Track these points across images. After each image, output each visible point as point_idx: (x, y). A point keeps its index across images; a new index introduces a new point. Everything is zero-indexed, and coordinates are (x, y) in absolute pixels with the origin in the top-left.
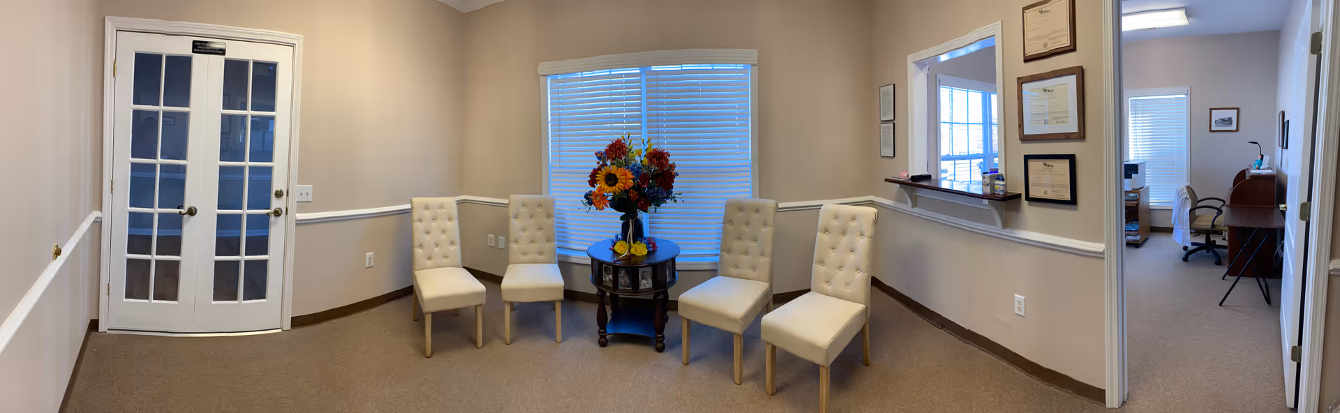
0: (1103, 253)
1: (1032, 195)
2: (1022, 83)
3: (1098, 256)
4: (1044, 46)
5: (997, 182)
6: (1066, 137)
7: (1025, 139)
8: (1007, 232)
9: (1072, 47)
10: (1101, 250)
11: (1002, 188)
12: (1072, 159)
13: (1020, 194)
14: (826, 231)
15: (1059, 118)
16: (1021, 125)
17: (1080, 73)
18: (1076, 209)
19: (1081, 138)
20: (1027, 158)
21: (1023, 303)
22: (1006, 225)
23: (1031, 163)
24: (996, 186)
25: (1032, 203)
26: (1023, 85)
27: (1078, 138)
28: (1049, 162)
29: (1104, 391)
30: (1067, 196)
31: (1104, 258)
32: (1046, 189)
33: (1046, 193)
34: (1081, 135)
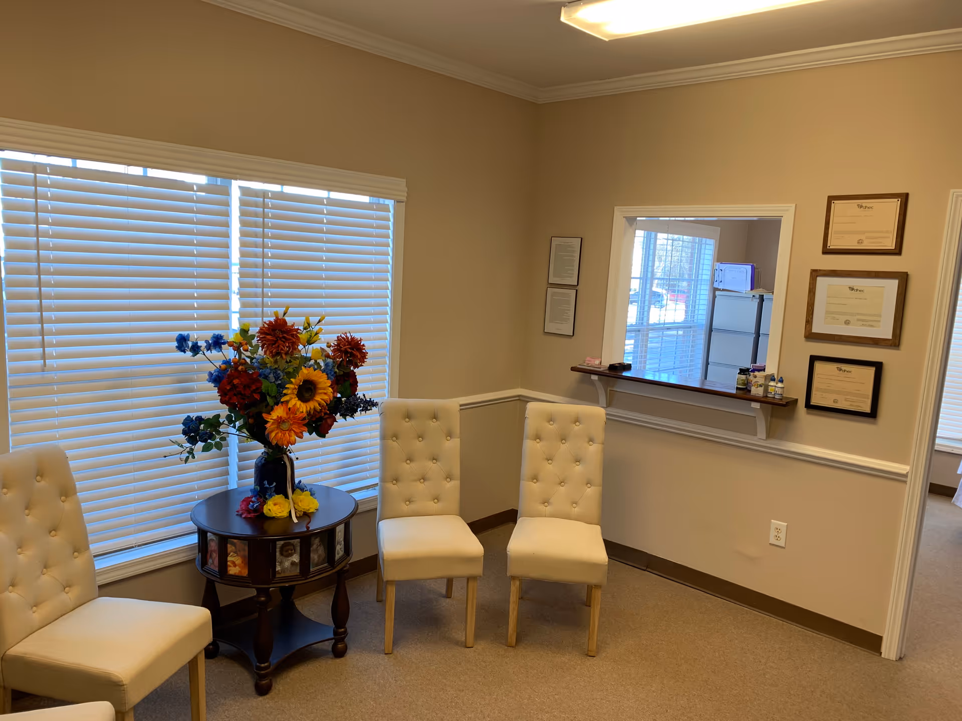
0: (906, 476)
1: (814, 401)
2: (817, 276)
3: (899, 478)
4: (858, 243)
5: (772, 383)
6: (875, 342)
7: (811, 336)
8: (773, 444)
9: (897, 251)
10: (905, 472)
11: (779, 391)
12: (878, 367)
13: (796, 400)
14: (538, 437)
15: (867, 321)
16: (809, 322)
17: (903, 279)
18: (874, 423)
19: (895, 346)
20: (813, 359)
21: (784, 530)
22: (770, 435)
23: (818, 365)
24: (770, 388)
25: (811, 411)
26: (819, 279)
27: (891, 346)
28: (844, 367)
29: (880, 638)
30: (867, 409)
31: (905, 482)
32: (835, 396)
33: (835, 401)
34: (895, 342)
